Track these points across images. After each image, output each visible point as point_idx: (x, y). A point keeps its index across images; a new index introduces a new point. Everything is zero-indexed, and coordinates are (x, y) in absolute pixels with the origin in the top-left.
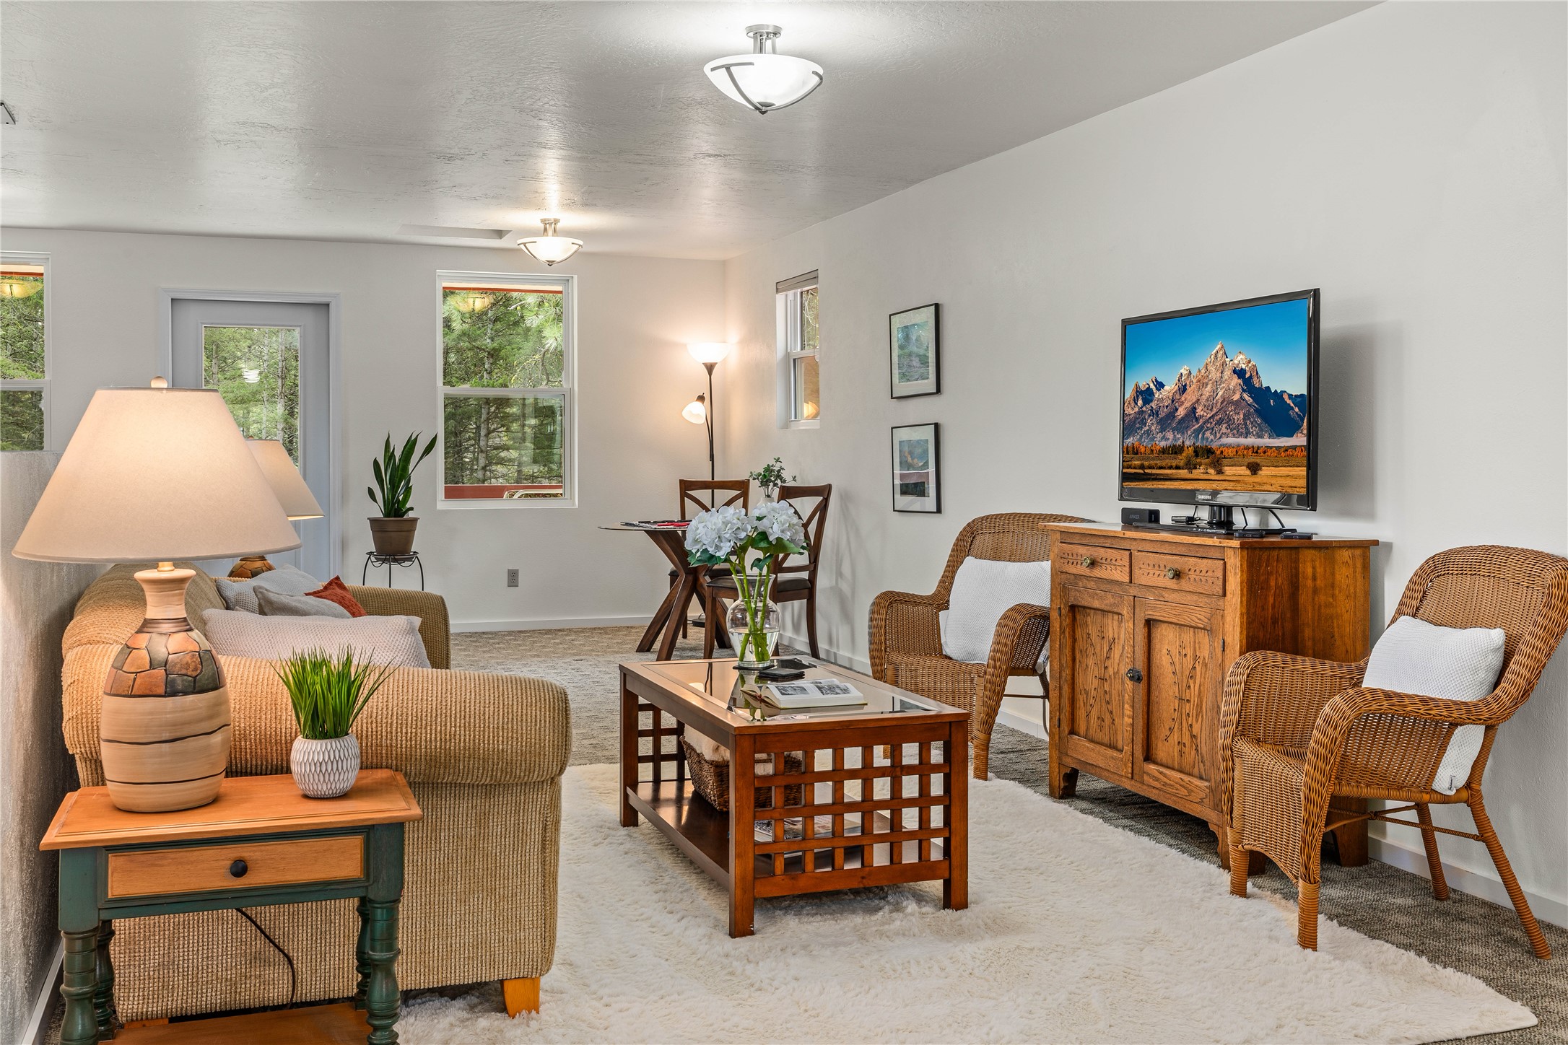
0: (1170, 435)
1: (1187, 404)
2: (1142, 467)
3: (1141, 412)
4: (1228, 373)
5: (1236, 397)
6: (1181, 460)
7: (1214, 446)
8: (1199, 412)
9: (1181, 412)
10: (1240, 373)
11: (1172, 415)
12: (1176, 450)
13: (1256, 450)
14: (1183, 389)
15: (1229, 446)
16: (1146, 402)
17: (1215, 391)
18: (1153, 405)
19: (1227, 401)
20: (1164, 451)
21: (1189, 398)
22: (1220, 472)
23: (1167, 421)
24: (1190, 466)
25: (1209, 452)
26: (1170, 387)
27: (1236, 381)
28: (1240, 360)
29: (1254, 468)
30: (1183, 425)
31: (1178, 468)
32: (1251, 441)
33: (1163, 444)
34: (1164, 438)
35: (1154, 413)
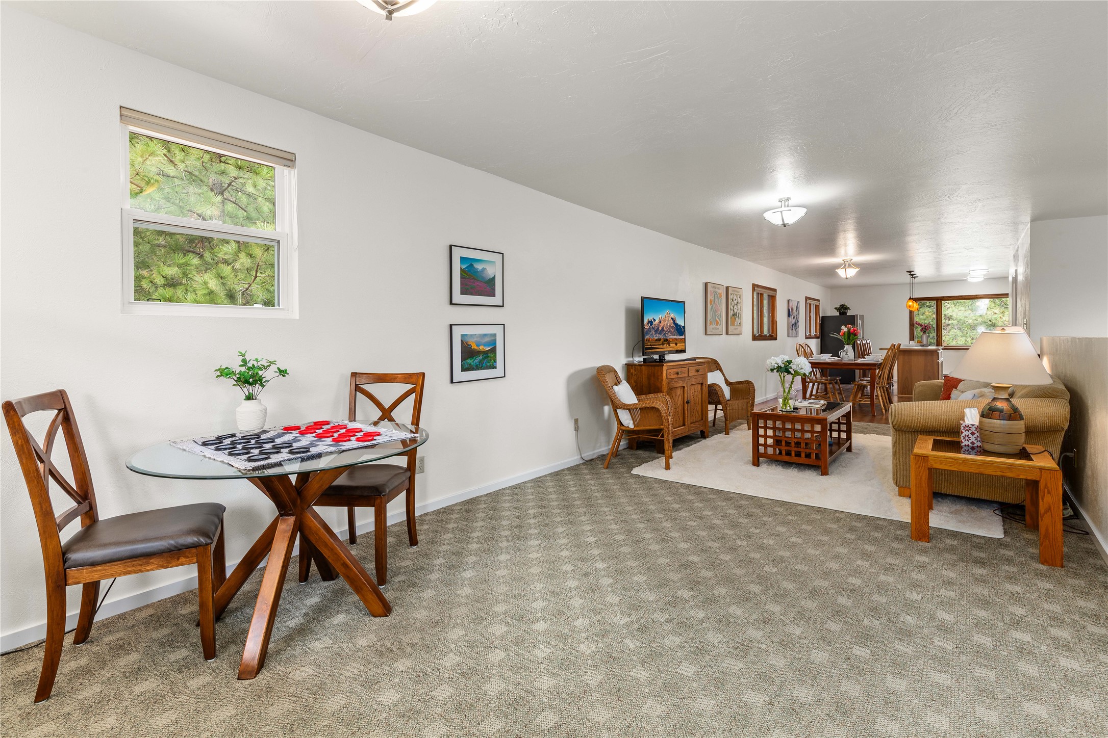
0: (658, 335)
1: (662, 326)
2: (651, 345)
3: (650, 328)
4: (670, 318)
5: (672, 325)
6: (661, 343)
7: (668, 338)
8: (664, 329)
9: (660, 329)
10: (672, 319)
11: (658, 329)
12: (659, 340)
13: (676, 339)
14: (660, 322)
15: (671, 338)
16: (651, 325)
17: (667, 323)
18: (653, 326)
19: (670, 326)
20: (656, 340)
21: (662, 324)
22: (669, 346)
23: (657, 331)
24: (663, 344)
25: (667, 340)
26: (657, 321)
27: (672, 321)
28: (672, 315)
29: (676, 344)
30: (660, 333)
31: (660, 345)
32: (675, 337)
33: (656, 338)
34: (656, 336)
35: (653, 328)
